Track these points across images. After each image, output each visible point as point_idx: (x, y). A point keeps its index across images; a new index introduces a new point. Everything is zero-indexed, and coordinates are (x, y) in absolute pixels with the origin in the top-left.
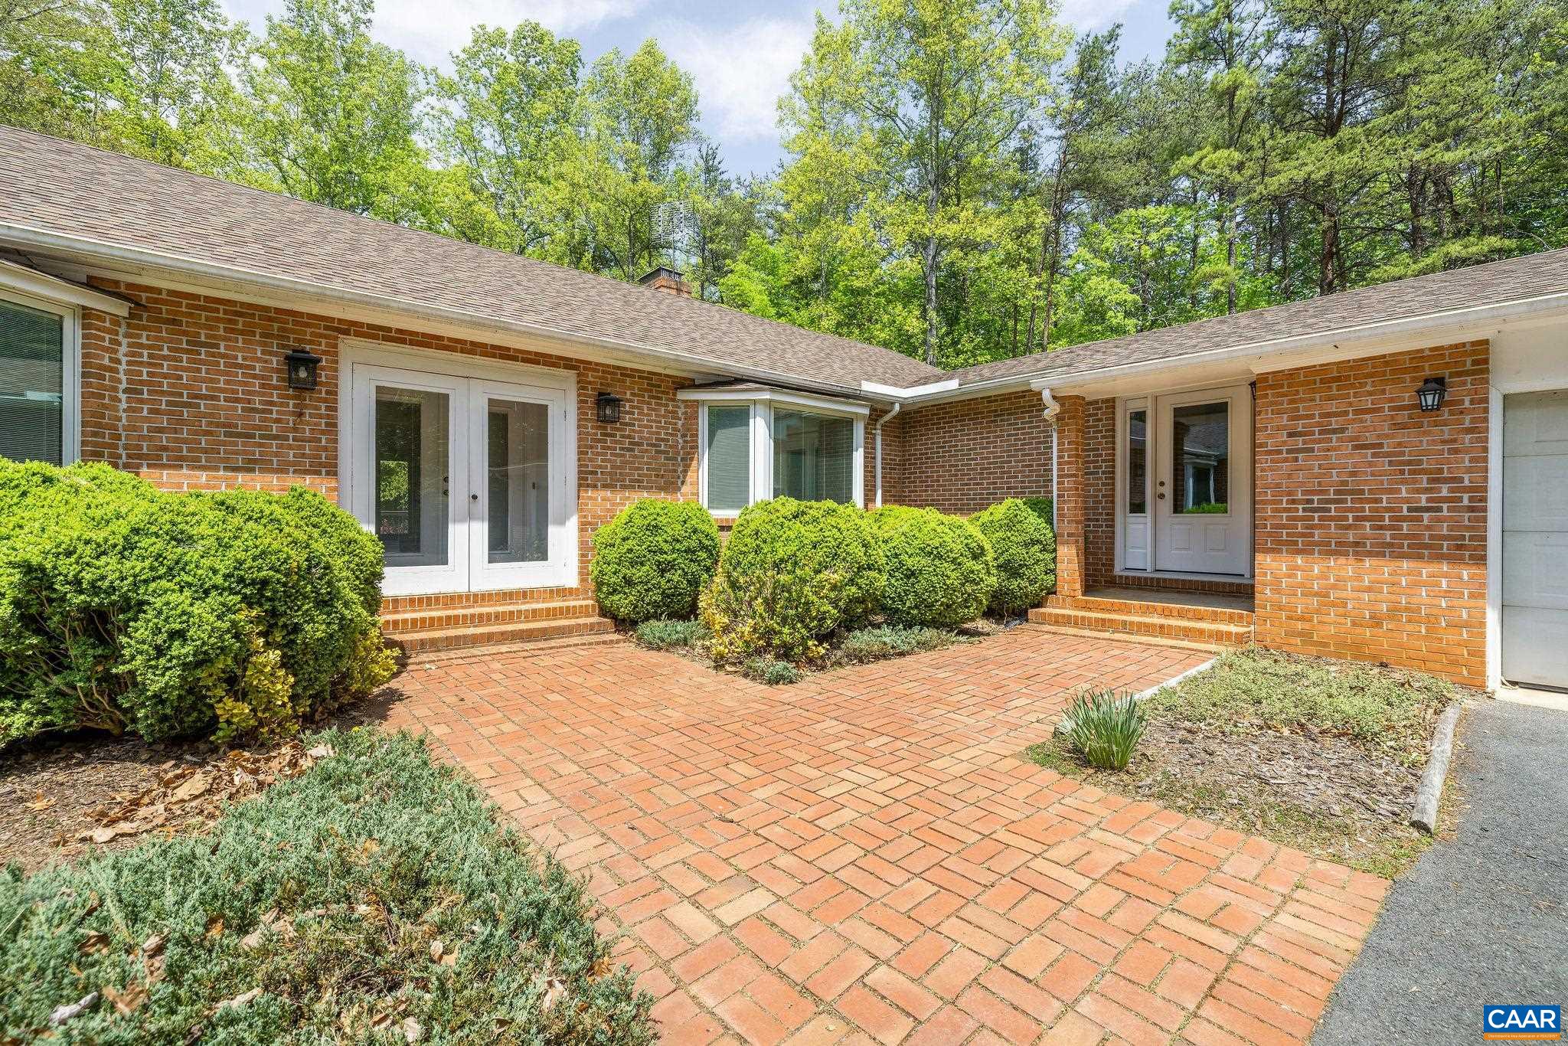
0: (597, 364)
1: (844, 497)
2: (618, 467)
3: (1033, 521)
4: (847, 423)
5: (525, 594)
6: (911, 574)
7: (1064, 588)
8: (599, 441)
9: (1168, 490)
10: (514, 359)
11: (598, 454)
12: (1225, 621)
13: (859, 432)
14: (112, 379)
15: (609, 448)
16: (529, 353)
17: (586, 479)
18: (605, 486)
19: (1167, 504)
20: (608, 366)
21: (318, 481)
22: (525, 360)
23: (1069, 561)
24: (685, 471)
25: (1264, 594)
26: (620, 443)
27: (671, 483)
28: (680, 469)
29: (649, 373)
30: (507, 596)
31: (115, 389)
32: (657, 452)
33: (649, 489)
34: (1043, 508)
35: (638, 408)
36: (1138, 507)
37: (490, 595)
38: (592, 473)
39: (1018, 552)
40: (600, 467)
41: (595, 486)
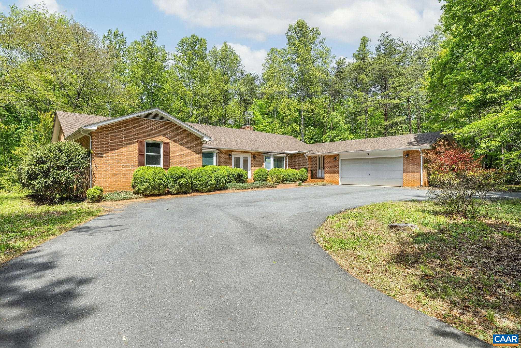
0: (253, 152)
1: (283, 168)
2: (255, 164)
3: (305, 170)
4: (283, 157)
6: (290, 176)
7: (309, 178)
9: (323, 167)
10: (245, 152)
12: (322, 180)
13: (284, 159)
15: (254, 162)
16: (247, 152)
17: (252, 166)
18: (254, 167)
19: (323, 168)
23: (309, 176)
25: (325, 178)
26: (256, 161)
27: (261, 166)
28: (262, 164)
29: (259, 153)
32: (259, 162)
33: (259, 167)
34: (306, 169)
35: (257, 157)
36: (320, 169)
39: (303, 174)
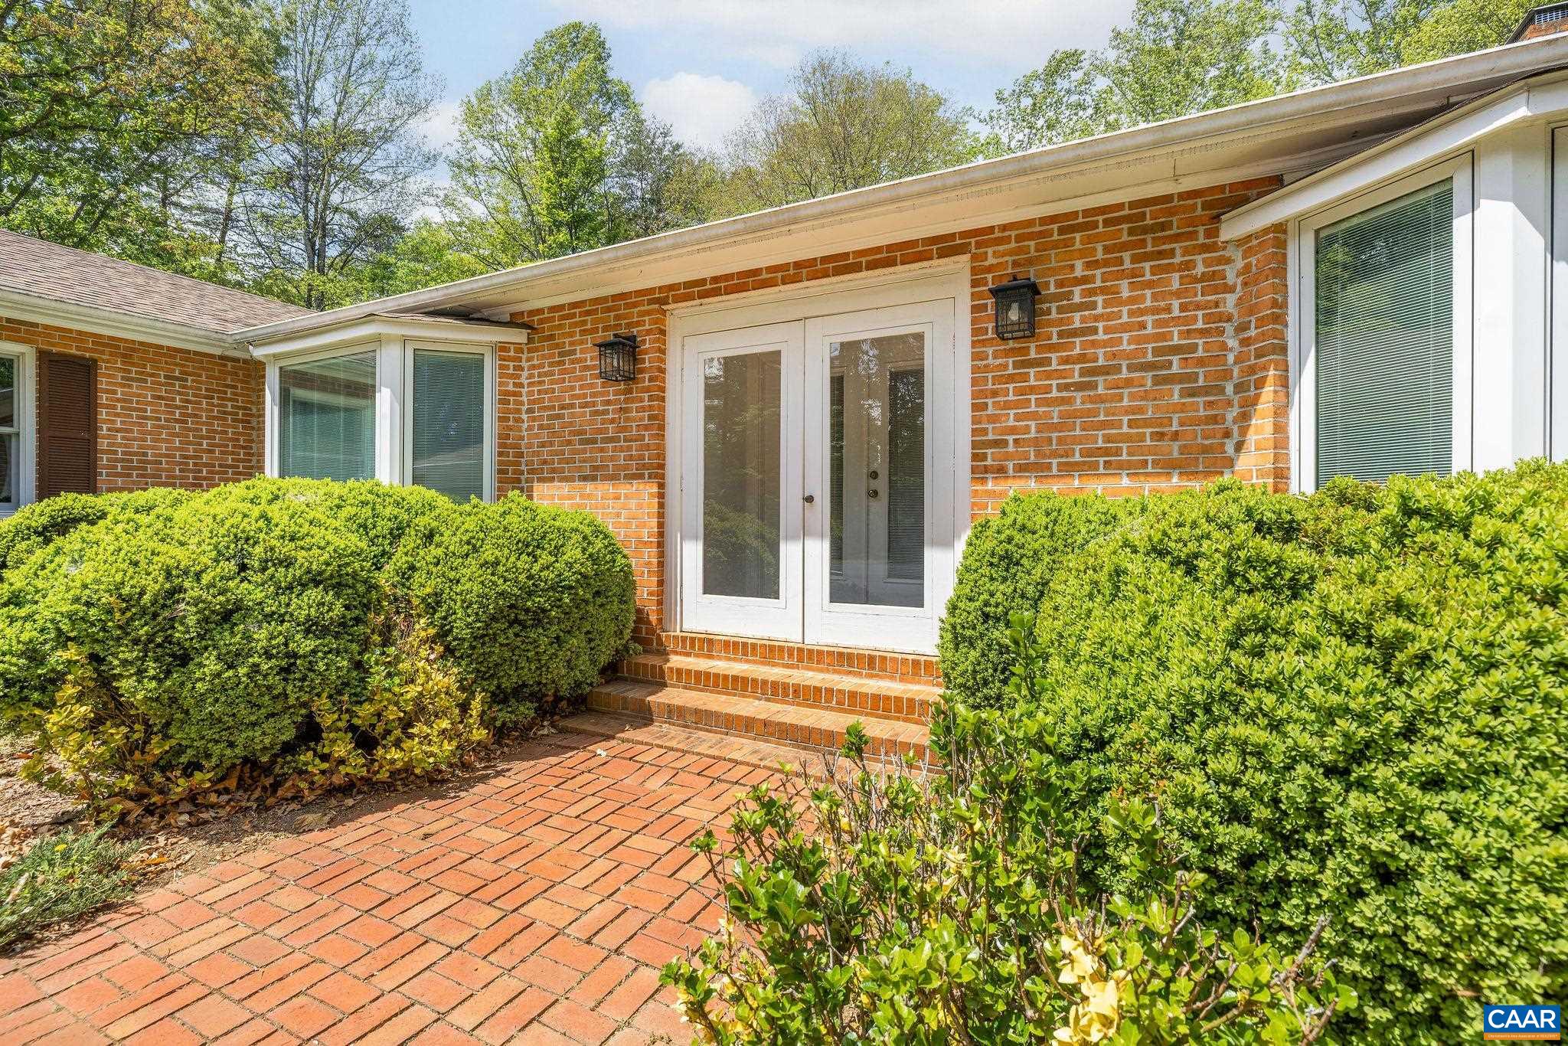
0: (1004, 228)
2: (1054, 427)
5: (872, 663)
8: (1011, 378)
10: (856, 268)
11: (1007, 405)
14: (516, 402)
15: (1032, 390)
16: (878, 250)
17: (985, 458)
18: (1022, 469)
20: (1030, 223)
21: (641, 487)
22: (872, 266)
24: (1245, 417)
26: (1060, 374)
27: (1205, 450)
28: (1232, 414)
29: (1133, 205)
30: (844, 660)
31: (519, 411)
32: (1158, 381)
33: (1135, 469)
35: (1103, 290)
37: (820, 653)
38: (996, 443)
40: (1013, 430)
41: (1001, 470)
